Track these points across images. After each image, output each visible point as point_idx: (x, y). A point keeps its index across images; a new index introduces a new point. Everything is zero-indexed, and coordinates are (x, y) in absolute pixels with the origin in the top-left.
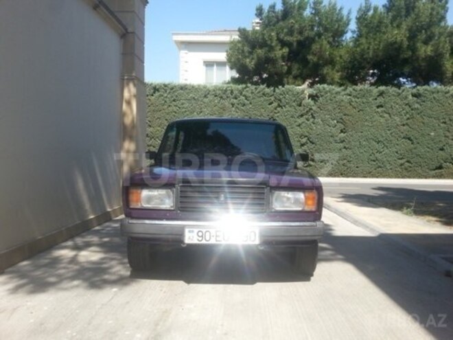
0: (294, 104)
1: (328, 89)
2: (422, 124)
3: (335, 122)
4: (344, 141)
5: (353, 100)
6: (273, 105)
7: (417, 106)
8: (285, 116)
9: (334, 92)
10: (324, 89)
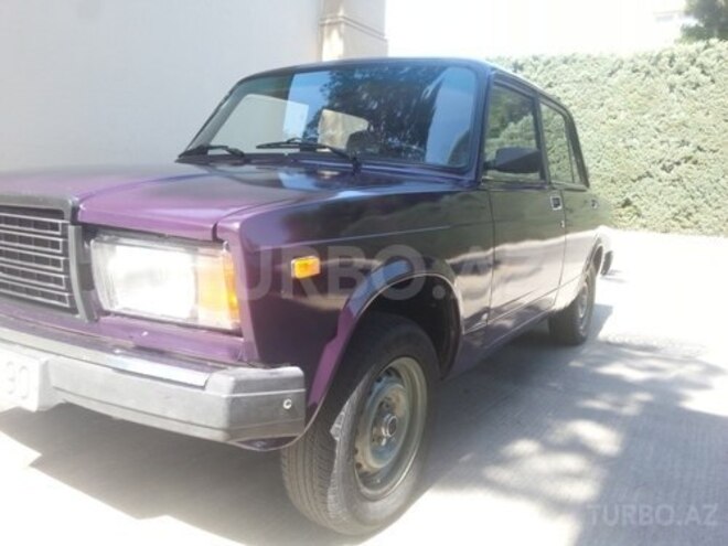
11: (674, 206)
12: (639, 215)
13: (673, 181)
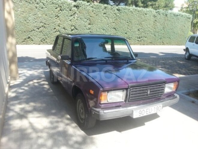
0: (67, 9)
1: (83, 3)
2: (120, 23)
3: (86, 19)
4: (90, 29)
5: (94, 10)
6: (57, 9)
7: (118, 14)
8: (64, 15)
9: (86, 5)
10: (81, 3)
11: (41, 38)
12: (32, 40)
13: (40, 32)
